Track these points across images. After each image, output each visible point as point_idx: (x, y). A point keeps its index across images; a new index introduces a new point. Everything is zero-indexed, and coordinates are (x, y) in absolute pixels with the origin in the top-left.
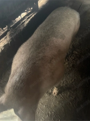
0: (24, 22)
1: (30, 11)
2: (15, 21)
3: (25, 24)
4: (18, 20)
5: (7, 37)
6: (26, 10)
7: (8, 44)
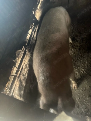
0: (33, 36)
1: (33, 26)
2: (27, 40)
3: (35, 38)
4: (29, 38)
5: (27, 54)
6: (30, 28)
7: (30, 58)
